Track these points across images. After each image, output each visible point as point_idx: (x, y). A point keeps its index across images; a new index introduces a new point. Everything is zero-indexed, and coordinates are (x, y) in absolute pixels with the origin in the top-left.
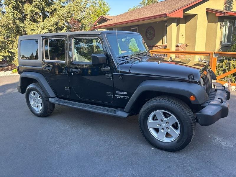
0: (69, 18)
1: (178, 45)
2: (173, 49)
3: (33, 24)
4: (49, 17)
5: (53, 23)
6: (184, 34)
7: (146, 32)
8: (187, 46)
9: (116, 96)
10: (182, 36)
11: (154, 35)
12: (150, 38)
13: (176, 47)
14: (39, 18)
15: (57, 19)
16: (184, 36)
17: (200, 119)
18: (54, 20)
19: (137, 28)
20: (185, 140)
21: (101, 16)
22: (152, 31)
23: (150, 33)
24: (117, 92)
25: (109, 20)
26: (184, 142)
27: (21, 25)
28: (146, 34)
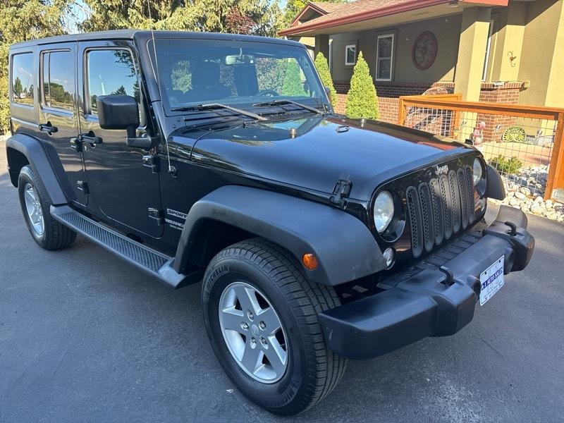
0: (229, 8)
1: (496, 84)
2: (473, 96)
3: (145, 21)
4: (186, 5)
5: (191, 20)
6: (518, 54)
7: (415, 47)
8: (522, 88)
9: (167, 220)
10: (512, 59)
11: (434, 56)
12: (423, 65)
13: (482, 89)
14: (163, 7)
15: (201, 11)
16: (517, 61)
17: (330, 336)
18: (194, 12)
19: (393, 36)
20: (295, 390)
21: (309, 4)
22: (431, 44)
23: (424, 51)
24: (168, 210)
25: (326, 13)
26: (294, 396)
27: (120, 24)
28: (414, 53)
